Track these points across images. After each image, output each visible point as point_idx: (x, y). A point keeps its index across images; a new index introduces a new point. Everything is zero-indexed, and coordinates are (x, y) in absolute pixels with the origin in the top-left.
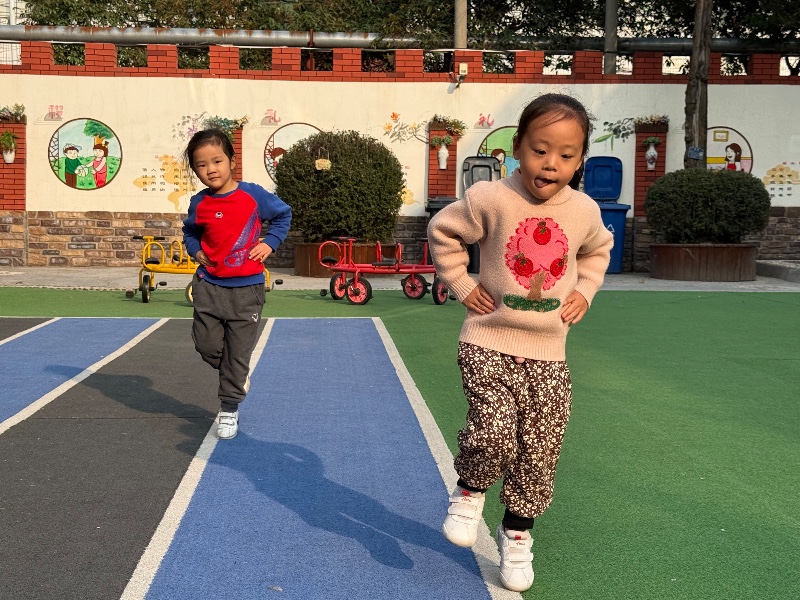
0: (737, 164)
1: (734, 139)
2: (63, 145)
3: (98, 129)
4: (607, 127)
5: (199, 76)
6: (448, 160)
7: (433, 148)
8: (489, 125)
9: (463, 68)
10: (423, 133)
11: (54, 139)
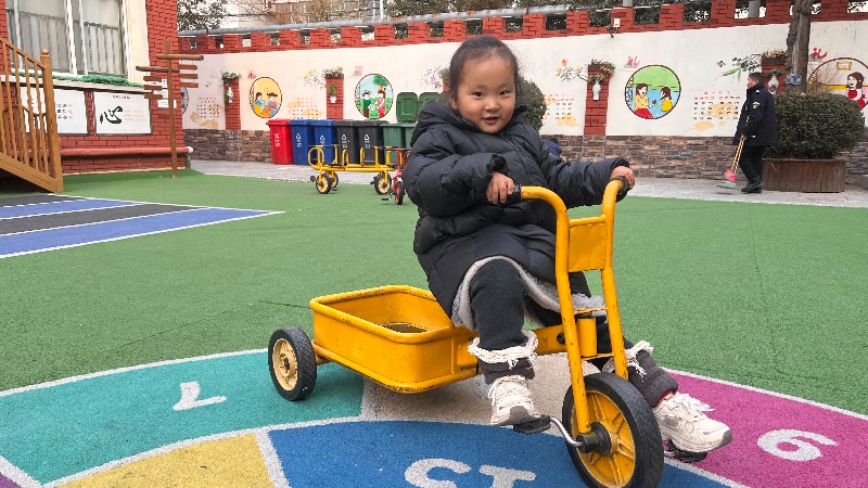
0: (859, 91)
1: (857, 68)
2: (362, 92)
3: (381, 81)
4: (736, 62)
5: (438, 42)
6: (600, 93)
7: (591, 84)
8: (636, 65)
9: (617, 22)
10: (585, 74)
11: (358, 87)
